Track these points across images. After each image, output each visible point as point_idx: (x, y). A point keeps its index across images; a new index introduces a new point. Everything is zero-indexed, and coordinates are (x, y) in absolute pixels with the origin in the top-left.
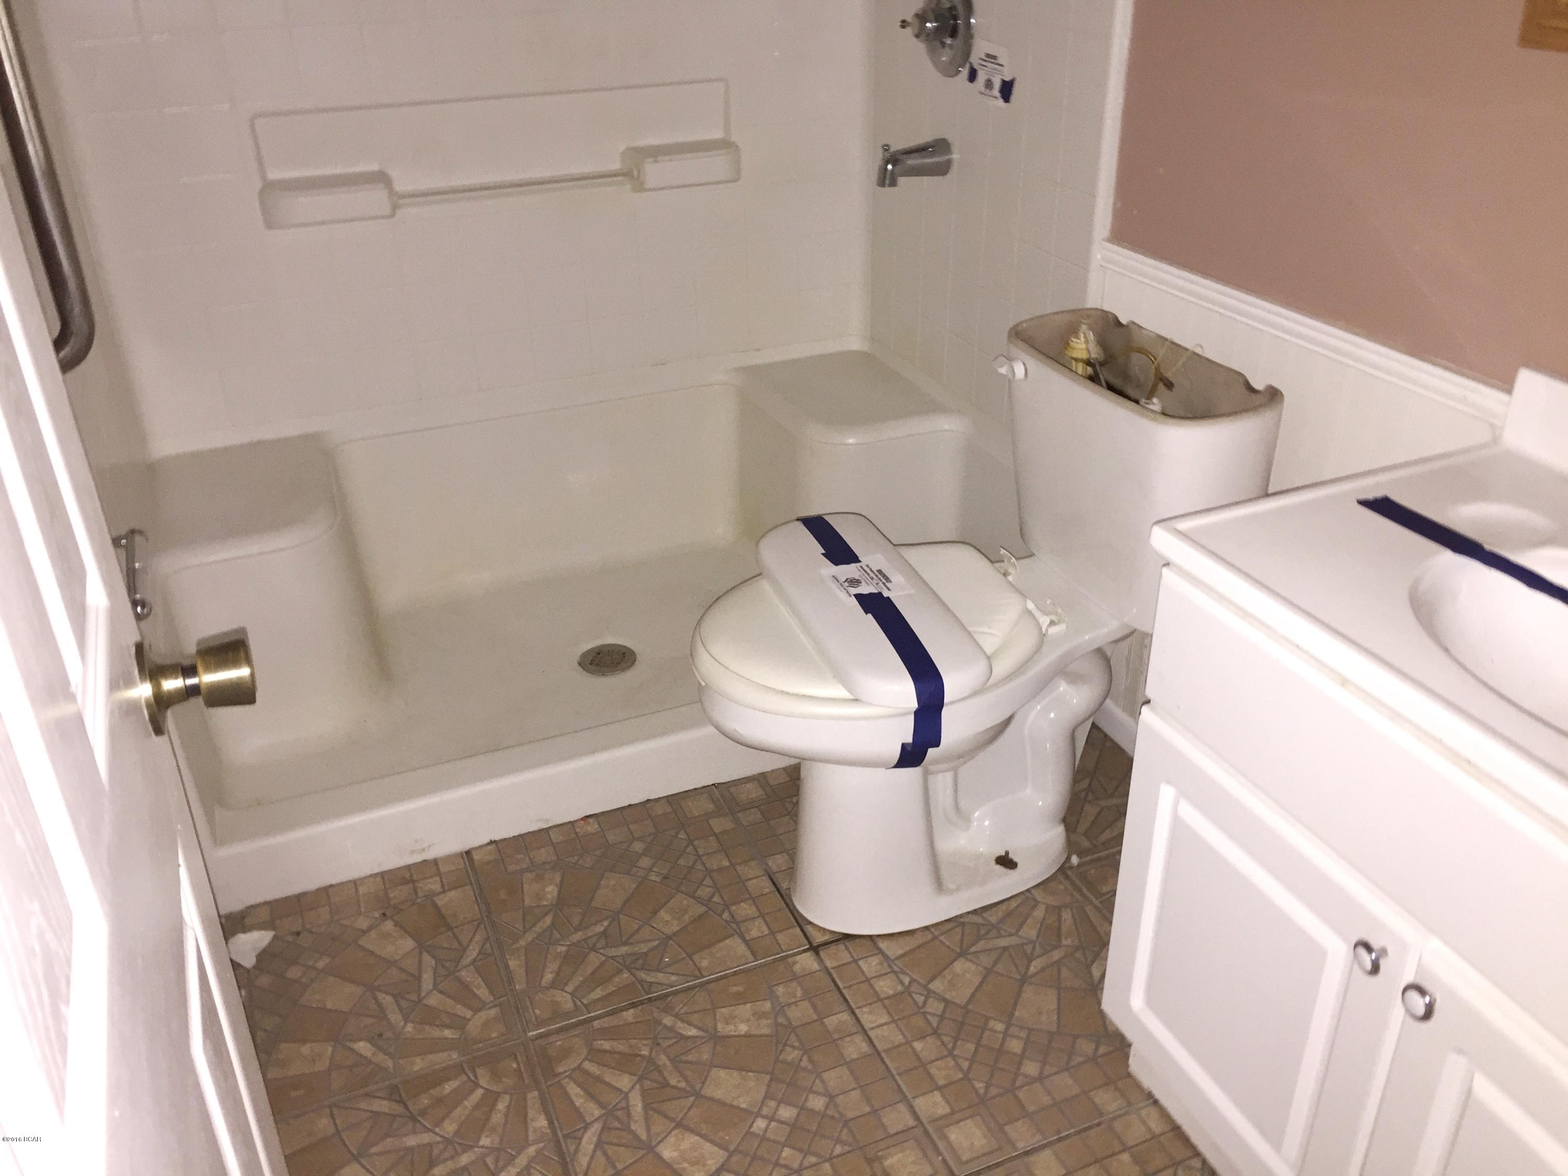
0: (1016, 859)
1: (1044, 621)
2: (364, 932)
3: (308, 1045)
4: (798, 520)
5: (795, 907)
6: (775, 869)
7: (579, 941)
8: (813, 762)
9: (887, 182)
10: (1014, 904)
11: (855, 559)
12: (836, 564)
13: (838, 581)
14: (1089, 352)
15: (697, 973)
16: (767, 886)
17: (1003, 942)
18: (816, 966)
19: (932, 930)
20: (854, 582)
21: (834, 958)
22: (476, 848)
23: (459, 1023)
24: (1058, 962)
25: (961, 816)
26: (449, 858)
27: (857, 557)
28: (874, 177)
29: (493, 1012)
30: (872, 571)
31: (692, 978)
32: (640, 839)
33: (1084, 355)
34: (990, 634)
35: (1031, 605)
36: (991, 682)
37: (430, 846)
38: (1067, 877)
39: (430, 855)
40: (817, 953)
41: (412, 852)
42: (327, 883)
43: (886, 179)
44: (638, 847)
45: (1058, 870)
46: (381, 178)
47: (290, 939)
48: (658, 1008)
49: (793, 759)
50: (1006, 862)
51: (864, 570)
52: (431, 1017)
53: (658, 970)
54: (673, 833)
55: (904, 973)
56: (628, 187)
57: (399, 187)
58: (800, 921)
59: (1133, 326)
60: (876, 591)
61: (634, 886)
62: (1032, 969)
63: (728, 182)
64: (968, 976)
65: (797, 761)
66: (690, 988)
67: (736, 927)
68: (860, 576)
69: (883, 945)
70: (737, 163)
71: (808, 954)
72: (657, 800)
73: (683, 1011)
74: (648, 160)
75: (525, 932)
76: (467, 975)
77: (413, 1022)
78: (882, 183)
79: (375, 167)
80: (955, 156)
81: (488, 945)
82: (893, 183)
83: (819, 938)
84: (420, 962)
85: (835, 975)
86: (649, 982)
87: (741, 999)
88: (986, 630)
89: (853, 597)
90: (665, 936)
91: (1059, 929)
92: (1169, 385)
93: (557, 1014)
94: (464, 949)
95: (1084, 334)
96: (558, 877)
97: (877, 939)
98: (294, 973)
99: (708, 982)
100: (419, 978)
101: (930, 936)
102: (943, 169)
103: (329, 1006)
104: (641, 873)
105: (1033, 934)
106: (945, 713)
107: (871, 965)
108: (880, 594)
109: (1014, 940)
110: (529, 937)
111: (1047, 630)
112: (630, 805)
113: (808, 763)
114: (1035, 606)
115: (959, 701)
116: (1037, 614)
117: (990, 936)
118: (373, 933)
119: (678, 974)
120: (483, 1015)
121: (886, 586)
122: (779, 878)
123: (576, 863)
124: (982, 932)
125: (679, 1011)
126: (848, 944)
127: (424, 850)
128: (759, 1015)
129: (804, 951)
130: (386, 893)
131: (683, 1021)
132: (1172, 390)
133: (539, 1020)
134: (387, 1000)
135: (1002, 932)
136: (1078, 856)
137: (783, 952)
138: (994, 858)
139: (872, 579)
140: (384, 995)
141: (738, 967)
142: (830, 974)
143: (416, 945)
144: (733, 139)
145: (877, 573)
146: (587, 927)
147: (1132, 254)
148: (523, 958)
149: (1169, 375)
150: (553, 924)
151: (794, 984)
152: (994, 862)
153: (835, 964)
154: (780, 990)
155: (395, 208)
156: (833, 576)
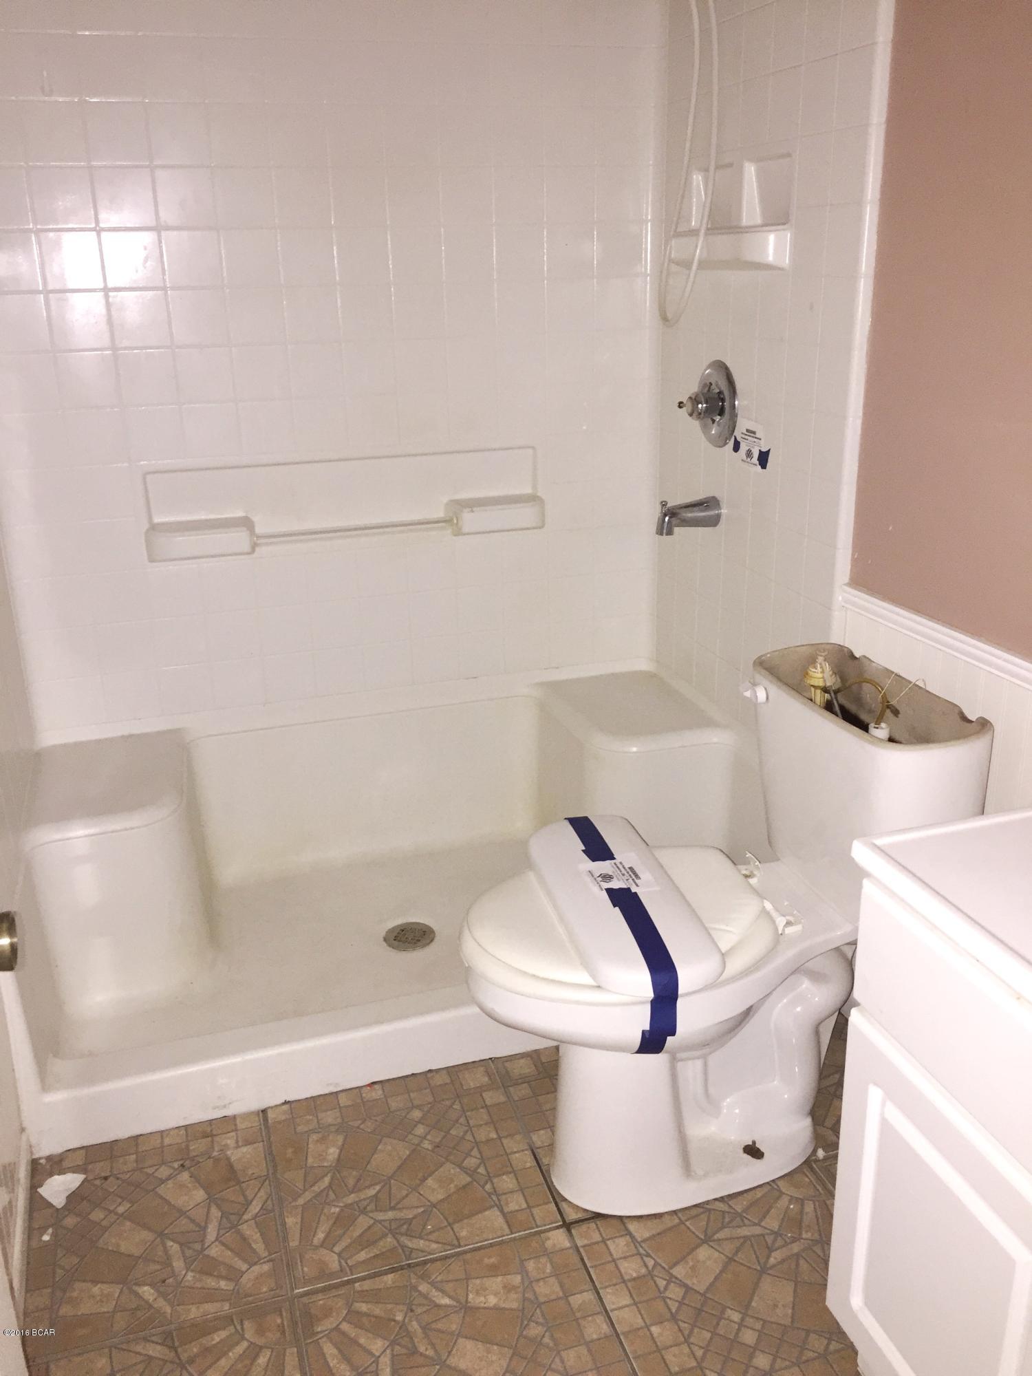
0: (762, 1149)
1: (781, 921)
2: (163, 1181)
3: (99, 1285)
4: (566, 819)
5: (552, 1183)
6: (539, 1144)
7: (351, 1204)
8: (568, 1045)
9: (665, 531)
10: (759, 1194)
11: (611, 857)
12: (594, 860)
13: (593, 876)
14: (825, 681)
15: (455, 1242)
16: (530, 1162)
17: (745, 1231)
18: (567, 1244)
19: (680, 1215)
20: (607, 877)
21: (586, 1236)
22: (272, 1107)
23: (234, 1275)
24: (798, 1255)
25: (711, 1104)
26: (247, 1116)
27: (613, 855)
28: (654, 528)
29: (266, 1267)
30: (624, 868)
31: (449, 1248)
32: (419, 1107)
33: (821, 684)
34: (728, 931)
35: (768, 906)
36: (725, 976)
37: (230, 1103)
38: (812, 1169)
39: (229, 1112)
40: (569, 1231)
41: (214, 1108)
42: (139, 1133)
43: (664, 529)
44: (417, 1114)
45: (805, 1162)
46: (246, 523)
47: (98, 1182)
48: (416, 1274)
49: (553, 1042)
50: (753, 1151)
51: (618, 867)
52: (209, 1267)
53: (421, 1238)
54: (448, 1103)
55: (648, 1255)
56: (449, 531)
57: (258, 530)
58: (556, 1197)
59: (864, 660)
60: (625, 887)
61: (408, 1153)
62: (772, 1261)
63: (534, 528)
64: (708, 1263)
65: (555, 1044)
66: (446, 1257)
67: (495, 1200)
68: (613, 872)
69: (632, 1227)
70: (543, 514)
71: (561, 1230)
72: (438, 1071)
73: (439, 1279)
74: (464, 510)
75: (305, 1190)
76: (249, 1230)
77: (192, 1271)
78: (660, 532)
79: (240, 514)
80: (724, 511)
81: (269, 1202)
82: (670, 533)
83: (572, 1216)
84: (208, 1212)
85: (584, 1254)
86: (410, 1248)
87: (494, 1270)
88: (723, 927)
89: (605, 892)
90: (429, 1204)
91: (801, 1221)
92: (896, 712)
93: (323, 1274)
94: (249, 1203)
95: (820, 664)
96: (340, 1139)
97: (626, 1221)
98: (97, 1215)
99: (465, 1252)
100: (205, 1228)
101: (677, 1221)
102: (714, 522)
103: (123, 1249)
104: (416, 1141)
105: (775, 1225)
106: (680, 1004)
107: (619, 1246)
108: (629, 889)
109: (757, 1230)
110: (308, 1195)
111: (784, 930)
112: (413, 1074)
113: (565, 1045)
114: (773, 906)
115: (694, 992)
116: (774, 914)
117: (734, 1223)
118: (170, 1184)
119: (438, 1243)
120: (256, 1269)
121: (635, 883)
122: (540, 1153)
123: (358, 1127)
124: (727, 1220)
125: (436, 1278)
126: (598, 1223)
127: (225, 1106)
128: (508, 1288)
129: (557, 1228)
130: (187, 1147)
131: (438, 1289)
132: (897, 717)
133: (306, 1277)
134: (173, 1247)
135: (746, 1221)
136: (823, 1150)
137: (537, 1227)
138: (743, 1147)
139: (623, 875)
140: (172, 1243)
141: (493, 1239)
142: (578, 1251)
143: (206, 1196)
144: (539, 494)
145: (628, 870)
146: (360, 1190)
147: (867, 597)
148: (299, 1217)
149: (894, 702)
150: (330, 1186)
151: (543, 1260)
152: (742, 1151)
153: (586, 1242)
154: (531, 1265)
155: (254, 547)
156: (590, 872)
